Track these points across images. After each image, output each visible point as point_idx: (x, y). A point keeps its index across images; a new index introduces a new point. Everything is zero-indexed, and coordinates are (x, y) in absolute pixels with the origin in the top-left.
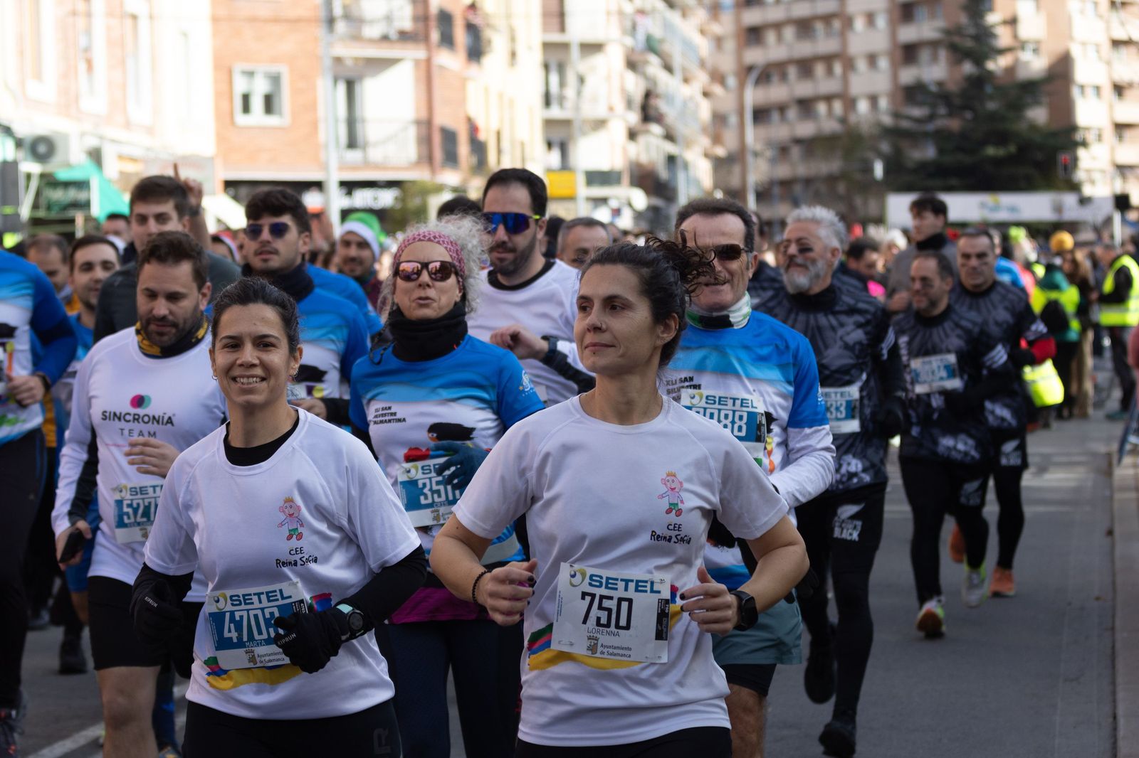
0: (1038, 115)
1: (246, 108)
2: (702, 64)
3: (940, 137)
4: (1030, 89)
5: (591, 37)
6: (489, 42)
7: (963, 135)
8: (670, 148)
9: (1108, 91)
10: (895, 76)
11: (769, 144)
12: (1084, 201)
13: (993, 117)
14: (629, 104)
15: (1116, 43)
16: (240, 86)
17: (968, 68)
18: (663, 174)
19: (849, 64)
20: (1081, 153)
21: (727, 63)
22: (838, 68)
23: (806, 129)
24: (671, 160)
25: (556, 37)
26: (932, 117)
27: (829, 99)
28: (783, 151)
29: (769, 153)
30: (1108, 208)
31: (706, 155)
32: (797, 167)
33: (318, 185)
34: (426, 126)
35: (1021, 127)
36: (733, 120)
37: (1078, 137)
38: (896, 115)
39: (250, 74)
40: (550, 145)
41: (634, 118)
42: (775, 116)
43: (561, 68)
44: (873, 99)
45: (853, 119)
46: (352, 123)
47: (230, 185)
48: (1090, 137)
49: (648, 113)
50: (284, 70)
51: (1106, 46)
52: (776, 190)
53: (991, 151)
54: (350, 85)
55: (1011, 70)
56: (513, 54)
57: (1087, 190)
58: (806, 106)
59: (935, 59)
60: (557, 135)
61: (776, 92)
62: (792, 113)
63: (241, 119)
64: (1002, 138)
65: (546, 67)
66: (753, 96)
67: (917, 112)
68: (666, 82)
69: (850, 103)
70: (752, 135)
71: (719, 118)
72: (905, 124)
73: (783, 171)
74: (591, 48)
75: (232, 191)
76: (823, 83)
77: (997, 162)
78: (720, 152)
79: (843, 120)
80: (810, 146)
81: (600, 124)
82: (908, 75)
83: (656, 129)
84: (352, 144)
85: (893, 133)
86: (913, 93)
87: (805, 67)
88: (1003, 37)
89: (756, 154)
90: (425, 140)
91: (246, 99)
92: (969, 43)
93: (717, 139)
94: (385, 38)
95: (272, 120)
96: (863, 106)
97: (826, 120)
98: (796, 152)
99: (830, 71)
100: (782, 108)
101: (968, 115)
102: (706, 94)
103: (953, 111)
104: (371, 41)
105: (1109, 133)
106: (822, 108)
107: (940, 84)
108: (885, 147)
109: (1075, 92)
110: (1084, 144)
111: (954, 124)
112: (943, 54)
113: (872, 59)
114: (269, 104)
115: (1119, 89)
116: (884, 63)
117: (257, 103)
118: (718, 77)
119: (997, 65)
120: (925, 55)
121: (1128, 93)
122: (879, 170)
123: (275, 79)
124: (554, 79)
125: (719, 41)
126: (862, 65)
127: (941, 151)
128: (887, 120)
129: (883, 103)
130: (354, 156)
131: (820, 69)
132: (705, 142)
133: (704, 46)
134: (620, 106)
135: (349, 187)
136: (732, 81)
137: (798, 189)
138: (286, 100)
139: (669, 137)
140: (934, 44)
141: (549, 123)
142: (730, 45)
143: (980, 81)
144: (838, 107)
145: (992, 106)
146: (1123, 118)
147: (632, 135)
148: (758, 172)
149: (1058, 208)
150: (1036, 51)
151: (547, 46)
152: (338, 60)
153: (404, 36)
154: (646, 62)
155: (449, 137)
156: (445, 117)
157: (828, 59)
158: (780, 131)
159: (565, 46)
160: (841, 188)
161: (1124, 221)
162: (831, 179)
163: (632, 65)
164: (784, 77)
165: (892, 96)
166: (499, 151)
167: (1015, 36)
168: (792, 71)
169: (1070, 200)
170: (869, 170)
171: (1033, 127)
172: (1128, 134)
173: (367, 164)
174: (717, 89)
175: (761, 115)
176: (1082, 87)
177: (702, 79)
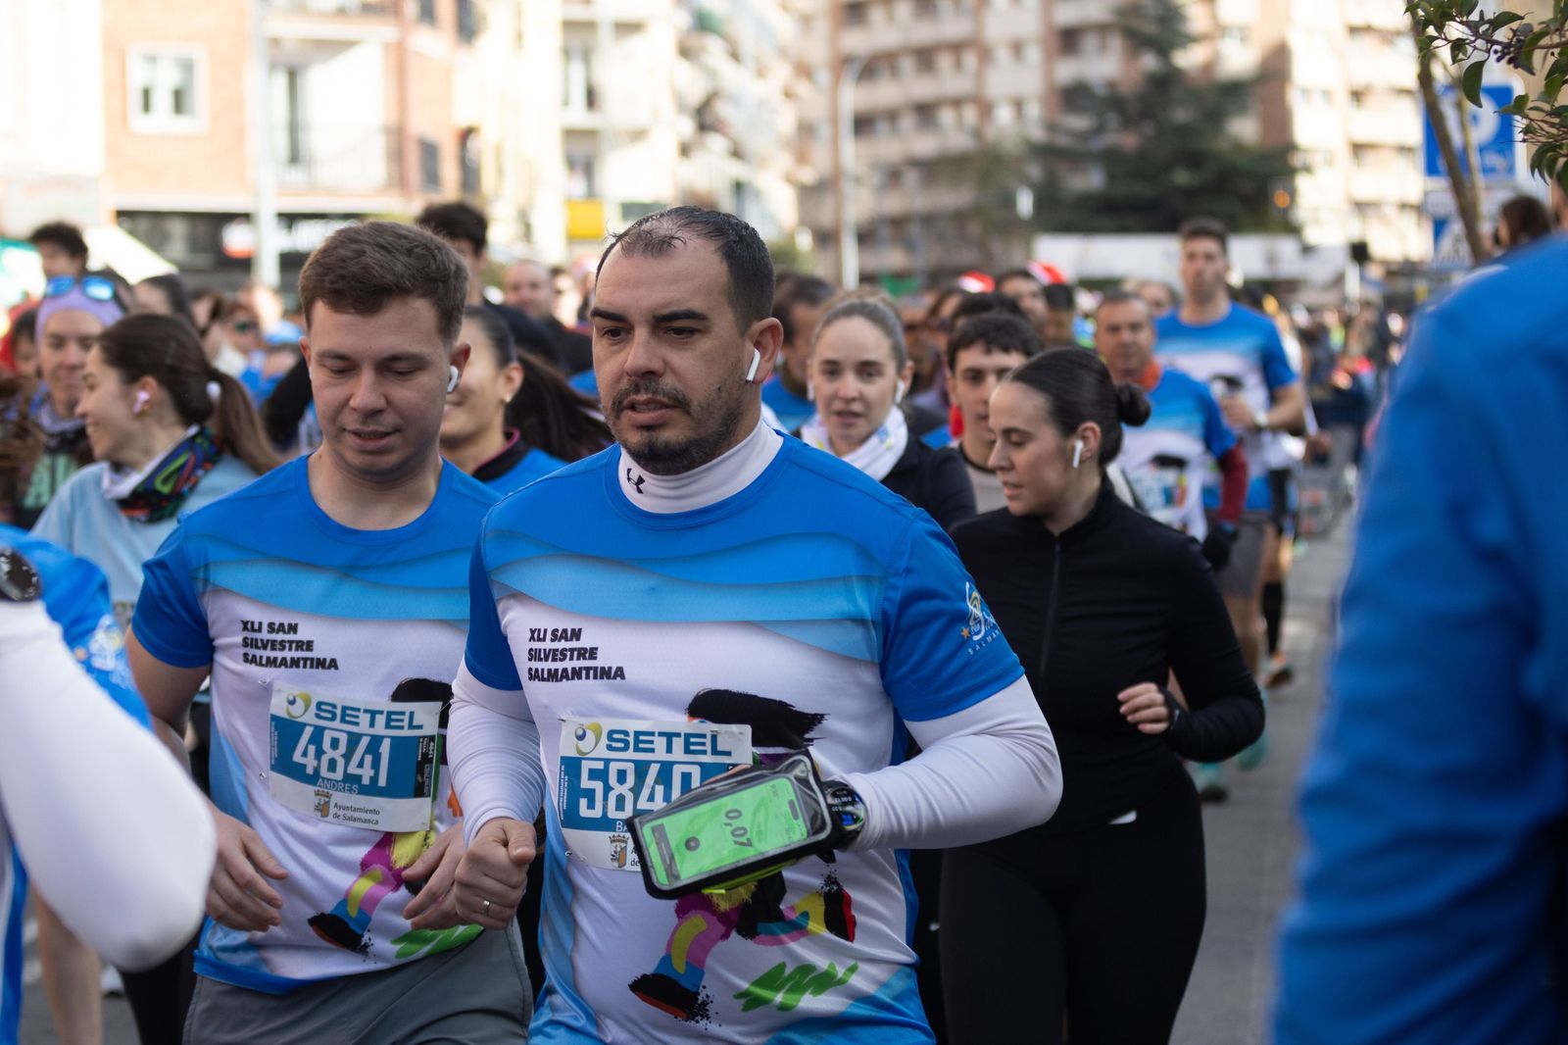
0: (1245, 129)
1: (146, 106)
2: (783, 52)
3: (1111, 158)
4: (1232, 94)
5: (628, 14)
6: (484, 18)
7: (1142, 156)
8: (737, 170)
9: (1342, 98)
10: (1048, 73)
11: (875, 165)
12: (1307, 250)
13: (1184, 131)
14: (681, 108)
15: (1354, 30)
16: (138, 75)
17: (1149, 62)
18: (727, 206)
19: (985, 54)
20: (1302, 182)
21: (817, 51)
22: (970, 60)
23: (925, 145)
24: (739, 188)
25: (579, 13)
26: (1099, 129)
27: (957, 103)
28: (893, 176)
29: (876, 179)
30: (1341, 260)
31: (790, 180)
32: (913, 198)
33: (245, 217)
34: (397, 137)
35: (1221, 145)
36: (825, 132)
37: (1297, 160)
38: (1051, 127)
39: (152, 59)
40: (571, 163)
41: (686, 127)
42: (882, 127)
43: (587, 56)
44: (1018, 105)
45: (991, 133)
46: (294, 128)
47: (125, 216)
48: (1316, 160)
49: (705, 119)
50: (200, 54)
51: (1341, 33)
52: (885, 232)
53: (1181, 177)
54: (293, 75)
55: (1208, 68)
56: (520, 36)
57: (1312, 235)
58: (925, 112)
59: (1103, 48)
60: (581, 149)
61: (885, 93)
62: (907, 122)
63: (139, 122)
64: (1195, 160)
65: (567, 53)
66: (853, 97)
67: (1079, 122)
68: (733, 77)
69: (986, 109)
70: (852, 153)
71: (806, 130)
72: (1063, 141)
73: (894, 204)
74: (628, 28)
75: (128, 223)
76: (948, 81)
77: (1190, 194)
78: (807, 176)
79: (978, 134)
80: (933, 169)
81: (638, 135)
82: (1067, 71)
83: (716, 143)
84: (295, 157)
85: (1046, 153)
86: (1074, 96)
87: (925, 57)
88: (1197, 18)
89: (858, 180)
90: (396, 157)
91: (147, 94)
92: (1150, 28)
93: (802, 158)
94: (342, 12)
95: (182, 125)
96: (1004, 115)
97: (953, 134)
98: (912, 178)
99: (958, 64)
100: (892, 115)
101: (1149, 129)
102: (788, 94)
103: (1129, 122)
104: (322, 15)
105: (1343, 154)
106: (947, 116)
107: (1111, 85)
108: (1035, 171)
109: (1294, 98)
110: (1308, 169)
111: (1128, 141)
112: (1116, 43)
113: (1017, 48)
114: (180, 101)
115: (1357, 96)
116: (1034, 54)
117: (162, 100)
118: (804, 71)
119: (1189, 59)
120: (1090, 42)
121: (1371, 102)
122: (1025, 203)
123: (187, 67)
124: (577, 72)
125: (806, 21)
126: (1003, 56)
127: (1112, 177)
128: (1037, 134)
129: (1034, 110)
130: (297, 176)
131: (945, 61)
132: (784, 161)
133: (785, 27)
134: (668, 108)
135: (290, 219)
136: (824, 77)
137: (914, 230)
138: (202, 96)
139: (737, 153)
140: (1102, 29)
141: (571, 134)
142: (822, 27)
143: (1166, 82)
144: (970, 114)
145: (1181, 115)
146: (1362, 136)
147: (685, 150)
148: (859, 204)
149: (1271, 259)
150: (1243, 39)
151: (569, 26)
152: (275, 42)
153: (367, 9)
154: (703, 49)
155: (430, 152)
156: (422, 124)
157: (957, 48)
158: (890, 147)
159: (590, 26)
160: (974, 228)
161: (1363, 279)
162: (960, 217)
163: (685, 52)
164: (895, 72)
165: (1045, 101)
166: (500, 172)
167: (1214, 17)
168: (907, 65)
169: (1287, 247)
170: (1009, 202)
171: (1238, 147)
172: (1370, 157)
173: (312, 188)
174: (803, 89)
175: (863, 124)
176: (1305, 92)
177: (782, 73)
